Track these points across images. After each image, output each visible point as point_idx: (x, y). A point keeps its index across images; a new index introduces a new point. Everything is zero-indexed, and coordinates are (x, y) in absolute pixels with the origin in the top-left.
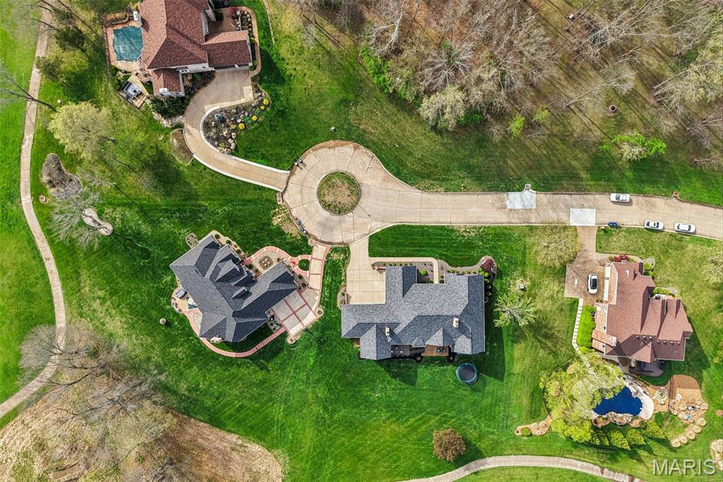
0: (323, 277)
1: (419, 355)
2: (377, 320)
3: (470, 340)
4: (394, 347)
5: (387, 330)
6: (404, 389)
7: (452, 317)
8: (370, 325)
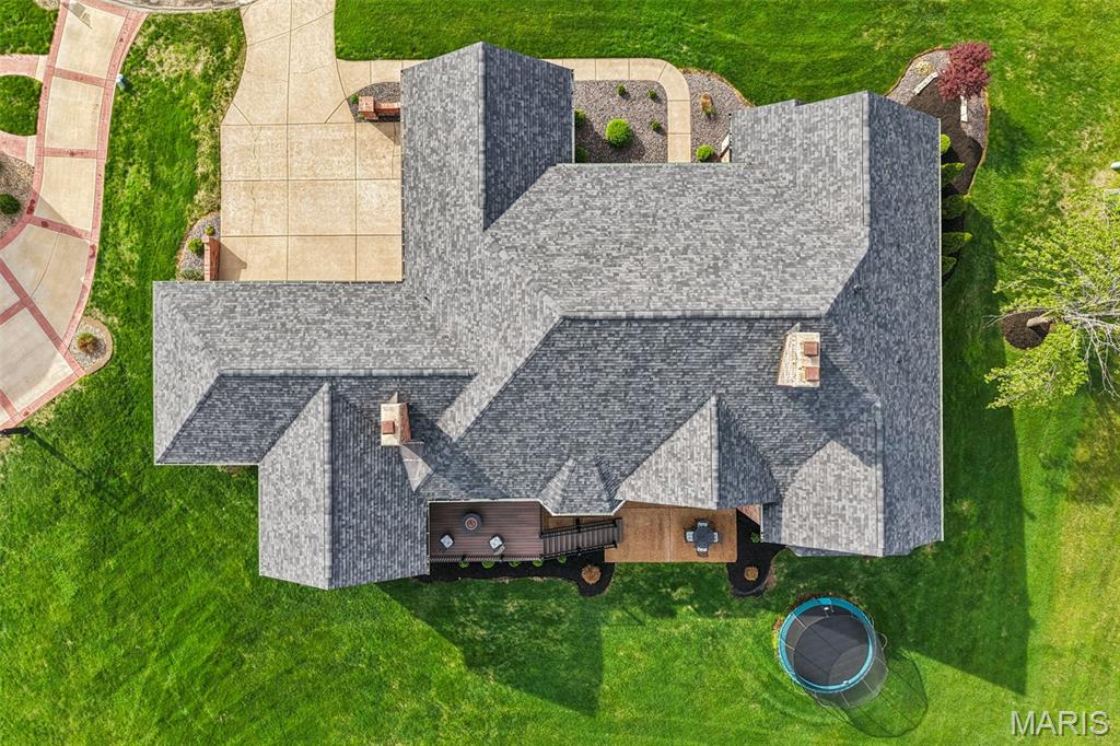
0: (110, 168)
1: (595, 557)
2: (333, 359)
3: (875, 473)
4: (442, 518)
5: (390, 412)
6: (523, 720)
7: (776, 327)
8: (294, 387)
